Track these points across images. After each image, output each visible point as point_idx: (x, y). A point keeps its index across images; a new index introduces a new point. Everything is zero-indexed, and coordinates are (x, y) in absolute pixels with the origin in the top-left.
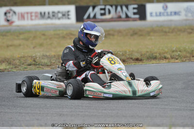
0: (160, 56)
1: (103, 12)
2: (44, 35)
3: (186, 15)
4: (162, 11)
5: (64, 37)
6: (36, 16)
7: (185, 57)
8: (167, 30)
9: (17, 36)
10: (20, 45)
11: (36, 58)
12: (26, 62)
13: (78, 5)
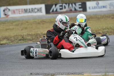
0: (96, 32)
1: (61, 7)
2: (27, 22)
3: (110, 8)
4: (96, 6)
5: (39, 23)
6: (22, 11)
7: (111, 32)
8: (100, 17)
9: (12, 24)
10: (13, 29)
11: (24, 36)
12: (18, 39)
13: (46, 4)
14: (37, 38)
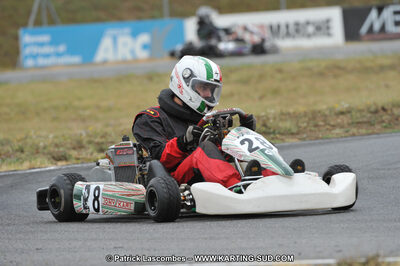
1: (398, 18)
10: (232, 94)
11: (268, 119)
13: (346, 5)
14: (316, 126)
